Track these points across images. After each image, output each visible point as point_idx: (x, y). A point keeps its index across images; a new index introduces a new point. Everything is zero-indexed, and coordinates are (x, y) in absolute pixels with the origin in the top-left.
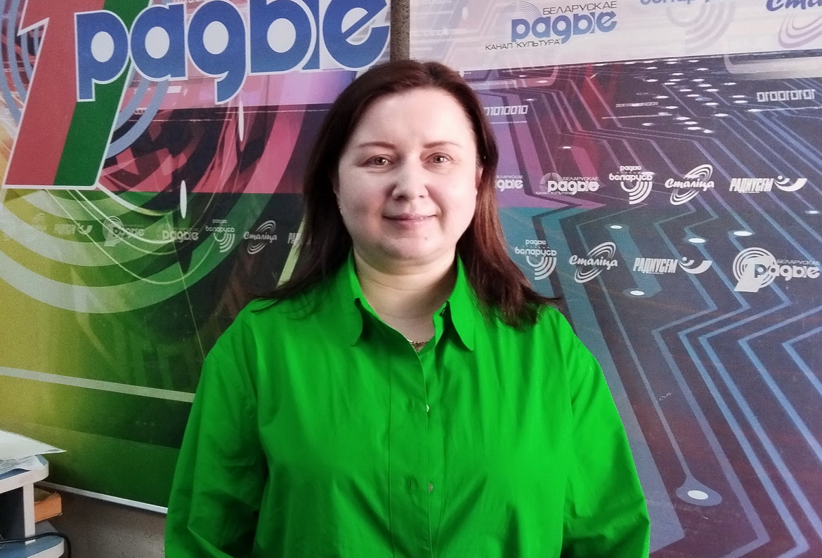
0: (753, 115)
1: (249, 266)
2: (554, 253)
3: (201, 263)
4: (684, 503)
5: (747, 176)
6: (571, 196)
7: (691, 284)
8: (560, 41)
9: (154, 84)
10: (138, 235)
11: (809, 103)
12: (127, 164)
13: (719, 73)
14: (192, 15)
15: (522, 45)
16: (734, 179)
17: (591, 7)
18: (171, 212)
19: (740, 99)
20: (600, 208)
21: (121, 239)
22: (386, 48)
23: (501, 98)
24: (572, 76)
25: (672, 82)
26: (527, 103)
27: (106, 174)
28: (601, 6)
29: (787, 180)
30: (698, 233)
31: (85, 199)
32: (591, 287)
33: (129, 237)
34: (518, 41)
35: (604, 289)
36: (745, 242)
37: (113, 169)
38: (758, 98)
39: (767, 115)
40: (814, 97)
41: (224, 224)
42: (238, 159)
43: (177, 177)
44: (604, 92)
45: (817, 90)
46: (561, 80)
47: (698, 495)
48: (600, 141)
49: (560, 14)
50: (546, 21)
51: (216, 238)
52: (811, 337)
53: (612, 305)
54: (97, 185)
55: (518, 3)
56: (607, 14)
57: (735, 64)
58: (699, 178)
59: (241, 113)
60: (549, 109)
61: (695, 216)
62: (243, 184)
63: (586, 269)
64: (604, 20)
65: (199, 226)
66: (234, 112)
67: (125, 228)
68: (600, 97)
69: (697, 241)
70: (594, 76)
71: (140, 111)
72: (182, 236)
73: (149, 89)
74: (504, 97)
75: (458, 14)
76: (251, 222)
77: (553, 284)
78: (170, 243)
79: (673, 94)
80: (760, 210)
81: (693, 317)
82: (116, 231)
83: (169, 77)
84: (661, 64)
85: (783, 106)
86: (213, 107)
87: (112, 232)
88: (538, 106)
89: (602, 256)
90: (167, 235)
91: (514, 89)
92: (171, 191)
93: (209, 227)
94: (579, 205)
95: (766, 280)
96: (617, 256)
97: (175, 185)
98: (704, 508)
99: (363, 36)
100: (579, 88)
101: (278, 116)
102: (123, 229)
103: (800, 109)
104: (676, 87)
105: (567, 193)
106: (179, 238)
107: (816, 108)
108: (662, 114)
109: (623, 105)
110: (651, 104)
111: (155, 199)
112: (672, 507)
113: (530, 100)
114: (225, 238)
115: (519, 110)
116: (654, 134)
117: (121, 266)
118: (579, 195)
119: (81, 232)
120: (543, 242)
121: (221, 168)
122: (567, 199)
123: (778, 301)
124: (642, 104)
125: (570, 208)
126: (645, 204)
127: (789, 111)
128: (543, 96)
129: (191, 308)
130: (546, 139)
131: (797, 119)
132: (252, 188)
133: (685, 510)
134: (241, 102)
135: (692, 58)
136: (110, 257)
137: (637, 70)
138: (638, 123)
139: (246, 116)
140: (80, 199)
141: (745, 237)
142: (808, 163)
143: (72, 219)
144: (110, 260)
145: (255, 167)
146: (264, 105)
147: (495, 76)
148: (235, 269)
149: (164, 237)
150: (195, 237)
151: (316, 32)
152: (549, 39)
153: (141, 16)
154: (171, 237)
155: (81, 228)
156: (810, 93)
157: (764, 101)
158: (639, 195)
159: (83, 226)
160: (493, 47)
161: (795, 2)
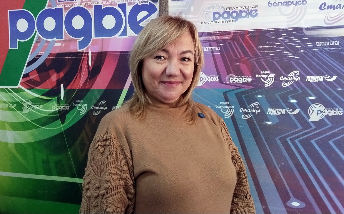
0: (315, 51)
1: (94, 120)
2: (233, 107)
3: (71, 120)
4: (291, 208)
5: (313, 75)
6: (240, 84)
7: (292, 119)
8: (234, 21)
9: (48, 42)
10: (40, 108)
11: (337, 46)
12: (34, 76)
13: (301, 34)
14: (67, 13)
15: (217, 22)
16: (308, 76)
17: (247, 7)
18: (56, 97)
19: (310, 45)
20: (252, 89)
21: (31, 110)
23: (208, 44)
24: (239, 35)
25: (282, 38)
26: (220, 46)
27: (23, 81)
28: (251, 7)
29: (329, 77)
30: (294, 98)
31: (13, 92)
32: (249, 121)
33: (35, 109)
34: (216, 21)
35: (255, 122)
36: (313, 101)
37: (27, 79)
38: (317, 44)
39: (321, 51)
40: (339, 44)
41: (82, 102)
42: (89, 75)
43: (59, 82)
44: (253, 42)
45: (340, 41)
46: (234, 37)
47: (296, 204)
48: (252, 61)
49: (234, 10)
50: (228, 13)
51: (78, 109)
52: (340, 138)
53: (258, 128)
54: (19, 86)
55: (215, 5)
56: (254, 10)
57: (308, 31)
58: (294, 76)
59: (90, 55)
60: (230, 48)
61: (292, 91)
62: (91, 85)
63: (247, 113)
64: (252, 12)
65: (69, 104)
66: (87, 54)
68: (251, 43)
69: (294, 101)
70: (249, 35)
71: (41, 54)
72: (62, 108)
73: (46, 44)
74: (210, 43)
75: (190, 8)
76: (95, 101)
77: (233, 120)
78: (55, 111)
79: (282, 42)
80: (319, 89)
81: (293, 132)
82: (28, 106)
83: (55, 39)
84: (277, 30)
85: (327, 48)
86: (76, 52)
87: (26, 107)
88: (225, 47)
89: (254, 108)
90: (54, 107)
91: (214, 40)
92: (56, 88)
93: (74, 104)
94: (243, 87)
95: (322, 116)
96: (260, 108)
97: (58, 86)
98: (298, 209)
100: (243, 40)
101: (107, 55)
102: (32, 105)
103: (333, 49)
104: (283, 40)
105: (238, 82)
106: (60, 109)
107: (340, 48)
108: (278, 50)
109: (262, 47)
110: (273, 46)
111: (48, 92)
112: (285, 210)
113: (221, 44)
114: (82, 108)
115: (217, 49)
116: (275, 58)
117: (31, 122)
118: (243, 83)
119: (11, 107)
120: (228, 103)
121: (81, 78)
122: (238, 85)
123: (327, 125)
124: (269, 47)
125: (240, 88)
126: (272, 87)
127: (329, 50)
128: (227, 43)
129: (66, 139)
130: (229, 60)
131: (332, 53)
132: (95, 87)
133: (290, 210)
134: (90, 50)
135: (290, 28)
136: (25, 118)
137: (267, 33)
138: (268, 54)
139: (92, 56)
140: (11, 92)
141: (313, 99)
142: (337, 70)
143: (6, 101)
144: (26, 119)
145: (96, 78)
146: (101, 51)
147: (206, 35)
148: (87, 122)
149: (53, 108)
150: (68, 108)
151: (125, 21)
152: (229, 20)
153: (41, 12)
154: (56, 108)
155: (11, 105)
156: (337, 43)
157: (319, 45)
158: (269, 83)
159: (12, 104)
160: (205, 23)
161: (330, 7)
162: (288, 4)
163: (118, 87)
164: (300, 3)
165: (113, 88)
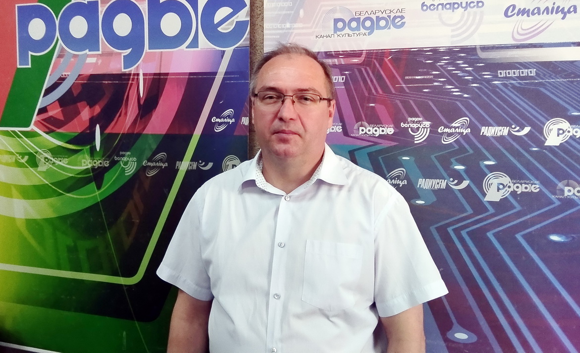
0: (496, 86)
1: (147, 185)
3: (111, 183)
4: (453, 342)
5: (492, 126)
6: (375, 137)
7: (456, 197)
8: (367, 34)
9: (75, 56)
10: (64, 163)
11: (532, 78)
12: (55, 112)
13: (473, 57)
14: (105, 9)
15: (341, 35)
16: (483, 127)
17: (388, 12)
18: (89, 147)
19: (487, 75)
20: (395, 145)
21: (51, 166)
22: (247, 35)
24: (375, 58)
25: (443, 63)
26: (345, 75)
27: (38, 119)
28: (395, 11)
29: (518, 128)
30: (460, 162)
31: (22, 136)
33: (56, 164)
34: (339, 33)
36: (491, 169)
37: (44, 116)
38: (499, 74)
39: (505, 85)
40: (535, 74)
41: (128, 155)
42: (139, 110)
43: (93, 122)
44: (397, 68)
45: (537, 69)
46: (368, 60)
47: (461, 336)
48: (395, 101)
49: (367, 15)
50: (357, 20)
51: (122, 165)
52: (535, 231)
54: (32, 127)
55: (338, 8)
56: (399, 17)
57: (484, 52)
58: (460, 126)
59: (141, 78)
60: (360, 79)
61: (458, 151)
62: (142, 127)
64: (396, 20)
65: (109, 157)
66: (136, 77)
67: (54, 158)
68: (394, 72)
69: (460, 167)
70: (390, 57)
71: (65, 75)
72: (97, 163)
73: (72, 60)
75: (297, 12)
76: (148, 154)
78: (87, 168)
79: (443, 71)
80: (500, 147)
81: (458, 218)
82: (47, 160)
83: (87, 51)
84: (435, 51)
85: (514, 80)
86: (120, 73)
87: (44, 161)
88: (352, 76)
89: (396, 178)
90: (85, 163)
91: (336, 65)
92: (88, 131)
93: (117, 157)
94: (381, 143)
95: (504, 193)
96: (407, 177)
97: (92, 127)
98: (465, 345)
99: (229, 27)
100: (381, 66)
101: (168, 79)
102: (52, 159)
103: (526, 82)
104: (445, 66)
105: (372, 135)
106: (94, 165)
107: (536, 81)
108: (436, 84)
109: (410, 77)
110: (428, 77)
111: (76, 137)
112: (445, 344)
113: (347, 72)
114: (129, 165)
115: (339, 79)
116: (431, 97)
117: (50, 185)
118: (380, 136)
119: (20, 161)
121: (127, 116)
122: (372, 139)
123: (513, 207)
124: (422, 77)
125: (376, 144)
126: (425, 143)
127: (519, 83)
128: (356, 70)
129: (103, 214)
130: (358, 98)
131: (524, 88)
132: (149, 130)
133: (453, 346)
134: (141, 70)
135: (456, 47)
136: (42, 179)
137: (419, 54)
138: (419, 89)
139: (144, 80)
140: (19, 137)
141: (491, 165)
142: (531, 117)
143: (13, 151)
144: (42, 181)
145: (152, 115)
146: (158, 72)
147: (322, 56)
148: (137, 186)
149: (83, 164)
150: (107, 164)
151: (196, 23)
152: (359, 32)
153: (66, 9)
154: (89, 164)
155: (20, 158)
156: (532, 72)
157: (502, 76)
158: (421, 137)
159: (21, 156)
160: (321, 36)
161: (523, 12)
162: (453, 6)
163: (185, 132)
164: (472, 5)
165: (177, 133)
